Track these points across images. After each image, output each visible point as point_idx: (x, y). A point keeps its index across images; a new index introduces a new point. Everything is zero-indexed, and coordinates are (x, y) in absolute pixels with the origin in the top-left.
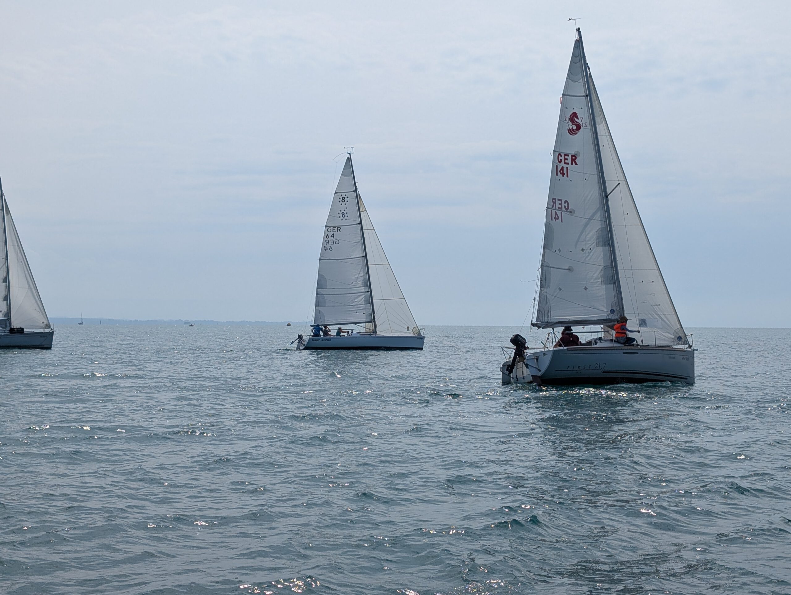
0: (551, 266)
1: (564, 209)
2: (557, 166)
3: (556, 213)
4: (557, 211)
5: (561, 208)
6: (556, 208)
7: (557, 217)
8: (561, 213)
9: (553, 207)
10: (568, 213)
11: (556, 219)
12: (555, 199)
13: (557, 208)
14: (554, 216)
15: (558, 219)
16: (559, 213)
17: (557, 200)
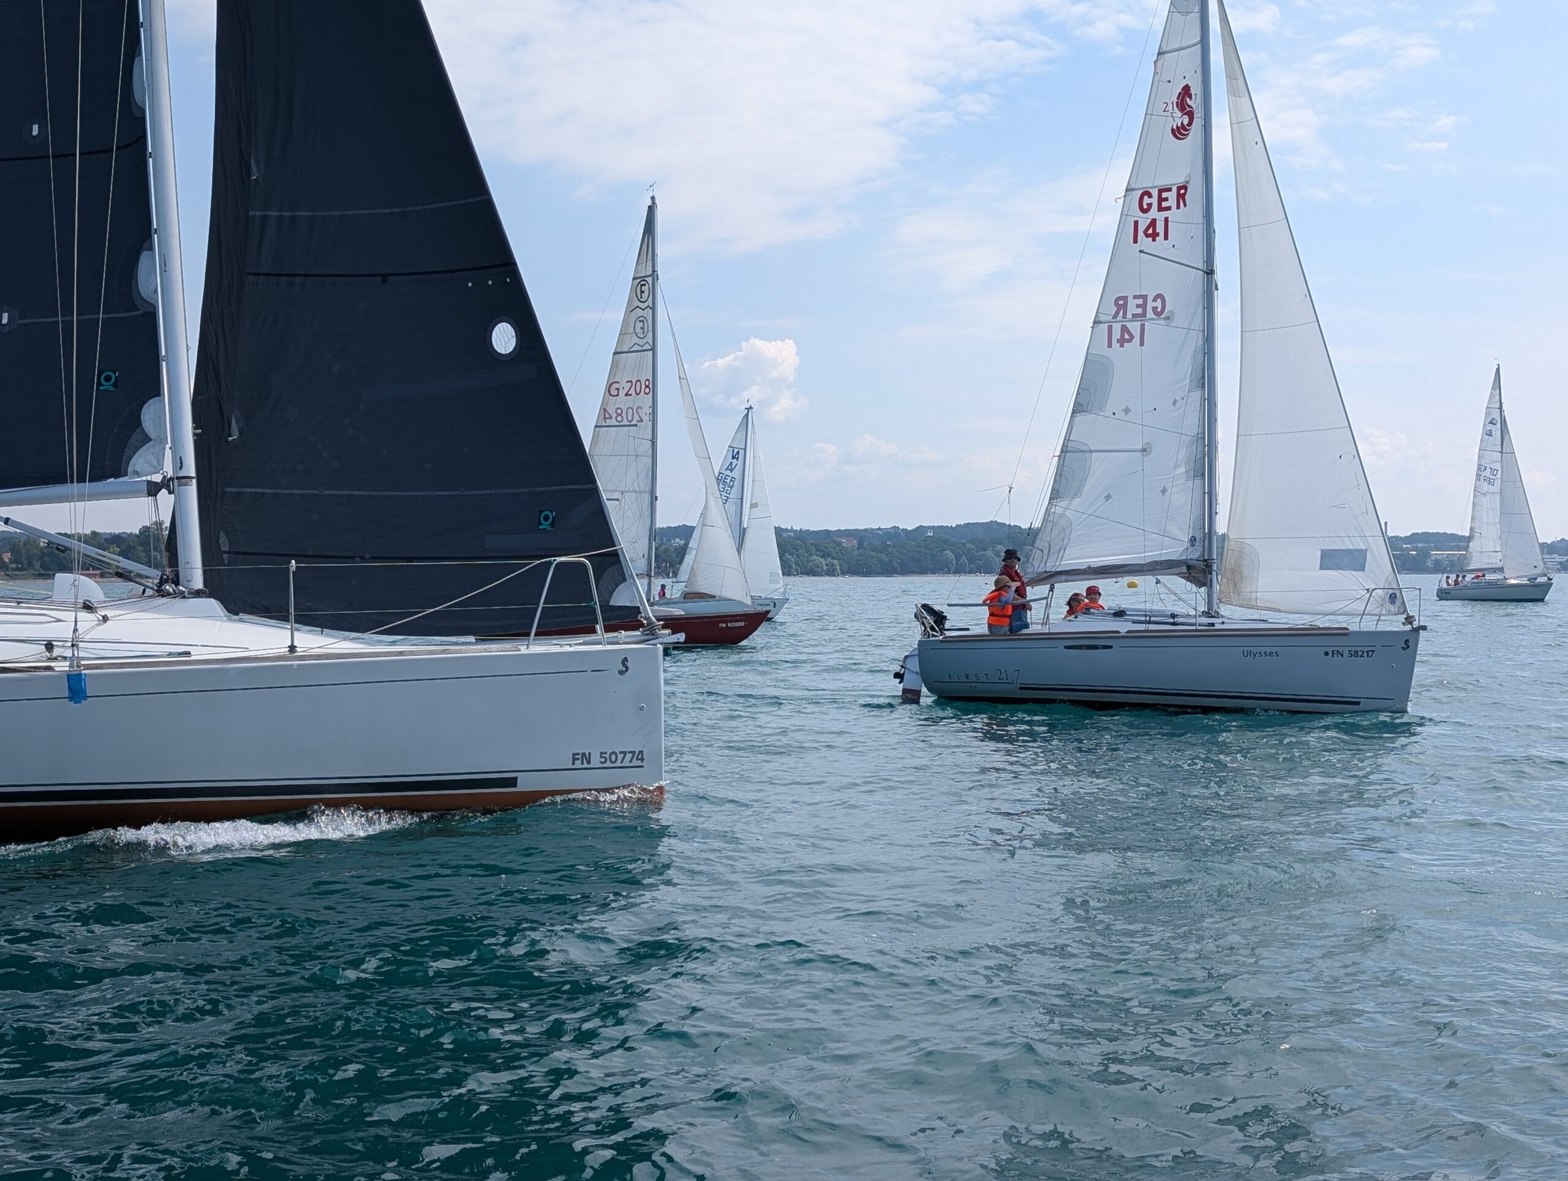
0: (1092, 448)
1: (1150, 314)
2: (1136, 223)
3: (1124, 329)
4: (1127, 324)
5: (1144, 314)
6: (1125, 316)
7: (1126, 336)
8: (1143, 326)
9: (1115, 317)
10: (1162, 322)
11: (1122, 342)
12: (1125, 298)
13: (1129, 316)
14: (1117, 334)
15: (1130, 341)
16: (1134, 327)
17: (1130, 299)
